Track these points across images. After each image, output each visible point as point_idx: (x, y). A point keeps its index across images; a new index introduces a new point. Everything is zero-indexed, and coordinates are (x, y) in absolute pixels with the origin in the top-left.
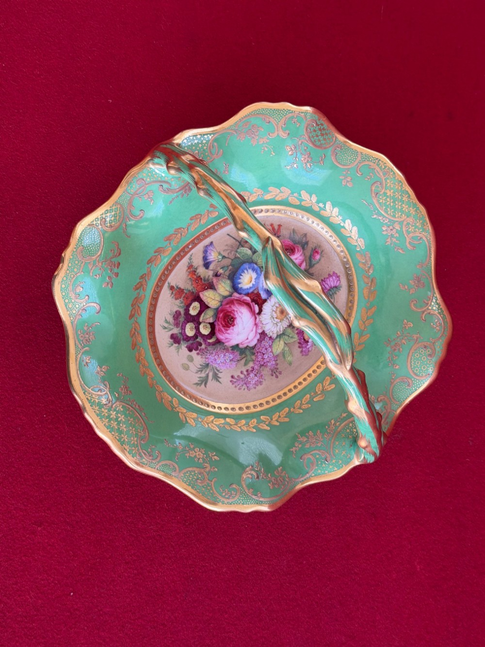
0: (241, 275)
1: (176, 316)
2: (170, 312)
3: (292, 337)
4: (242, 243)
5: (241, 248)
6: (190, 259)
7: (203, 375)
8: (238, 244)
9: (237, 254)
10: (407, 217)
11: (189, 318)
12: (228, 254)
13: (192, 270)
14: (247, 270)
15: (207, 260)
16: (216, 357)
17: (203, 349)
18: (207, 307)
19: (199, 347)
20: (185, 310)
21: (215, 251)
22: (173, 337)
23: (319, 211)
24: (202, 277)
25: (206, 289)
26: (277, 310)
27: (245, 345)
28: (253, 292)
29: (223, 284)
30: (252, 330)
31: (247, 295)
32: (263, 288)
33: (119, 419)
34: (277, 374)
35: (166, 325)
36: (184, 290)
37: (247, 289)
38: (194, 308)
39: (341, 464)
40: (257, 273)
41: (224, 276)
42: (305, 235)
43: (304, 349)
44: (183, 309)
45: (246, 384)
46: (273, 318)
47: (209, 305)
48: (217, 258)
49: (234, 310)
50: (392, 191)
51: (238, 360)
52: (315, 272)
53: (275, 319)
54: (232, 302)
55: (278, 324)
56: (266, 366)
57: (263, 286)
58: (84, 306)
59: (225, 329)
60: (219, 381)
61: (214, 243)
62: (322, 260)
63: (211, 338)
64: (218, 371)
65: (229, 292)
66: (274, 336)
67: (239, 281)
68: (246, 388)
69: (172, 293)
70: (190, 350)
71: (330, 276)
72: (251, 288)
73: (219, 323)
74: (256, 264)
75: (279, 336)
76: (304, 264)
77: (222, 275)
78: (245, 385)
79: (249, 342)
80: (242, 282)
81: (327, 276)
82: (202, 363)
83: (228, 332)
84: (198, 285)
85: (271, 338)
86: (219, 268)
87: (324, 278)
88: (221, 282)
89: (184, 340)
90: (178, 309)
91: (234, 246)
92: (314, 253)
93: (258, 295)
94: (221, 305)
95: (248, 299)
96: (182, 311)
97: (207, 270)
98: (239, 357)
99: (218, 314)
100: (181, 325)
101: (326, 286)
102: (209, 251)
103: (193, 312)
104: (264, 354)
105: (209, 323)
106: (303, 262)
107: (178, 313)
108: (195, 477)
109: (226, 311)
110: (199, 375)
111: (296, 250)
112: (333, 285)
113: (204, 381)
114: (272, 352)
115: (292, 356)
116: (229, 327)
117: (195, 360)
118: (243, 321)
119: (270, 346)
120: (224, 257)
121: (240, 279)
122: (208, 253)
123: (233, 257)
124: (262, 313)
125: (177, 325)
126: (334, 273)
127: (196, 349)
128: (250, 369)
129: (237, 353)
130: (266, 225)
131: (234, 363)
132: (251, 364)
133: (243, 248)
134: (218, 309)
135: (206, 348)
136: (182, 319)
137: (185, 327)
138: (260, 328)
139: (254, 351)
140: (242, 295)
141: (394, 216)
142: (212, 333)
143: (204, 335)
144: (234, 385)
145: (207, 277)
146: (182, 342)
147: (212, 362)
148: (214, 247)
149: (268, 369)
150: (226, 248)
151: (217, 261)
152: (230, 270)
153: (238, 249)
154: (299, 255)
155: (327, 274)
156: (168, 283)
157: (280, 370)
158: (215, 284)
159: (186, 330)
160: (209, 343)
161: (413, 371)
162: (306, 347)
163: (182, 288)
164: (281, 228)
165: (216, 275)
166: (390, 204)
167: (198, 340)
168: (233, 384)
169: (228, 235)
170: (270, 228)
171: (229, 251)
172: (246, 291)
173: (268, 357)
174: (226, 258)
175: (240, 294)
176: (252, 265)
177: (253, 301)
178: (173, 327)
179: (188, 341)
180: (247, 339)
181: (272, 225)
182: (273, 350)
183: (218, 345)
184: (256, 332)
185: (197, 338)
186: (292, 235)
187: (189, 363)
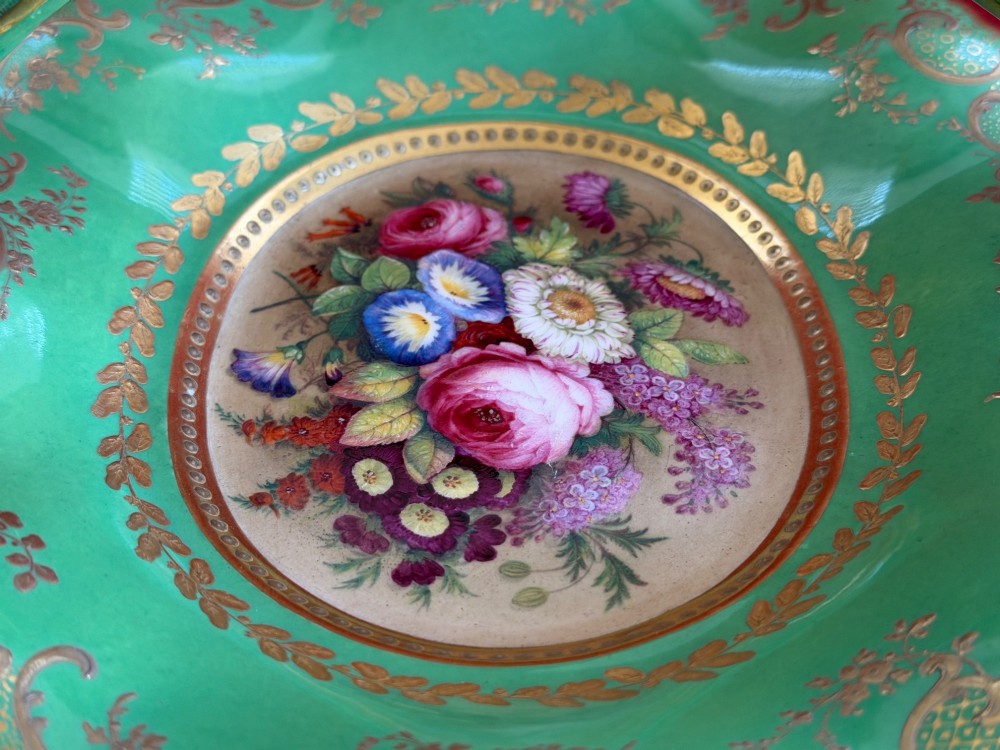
0: (389, 332)
1: (348, 532)
2: (323, 543)
3: (666, 320)
4: (306, 294)
5: (318, 300)
6: (226, 417)
7: (598, 567)
8: (300, 302)
9: (324, 315)
11: (389, 504)
12: (302, 332)
13: (258, 429)
14: (388, 315)
15: (269, 382)
16: (568, 503)
17: (515, 522)
18: (401, 444)
19: (501, 528)
20: (353, 501)
21: (265, 355)
22: (401, 577)
23: (387, 118)
24: (301, 415)
25: (345, 423)
26: (558, 312)
27: (596, 422)
28: (459, 334)
29: (371, 380)
30: (566, 387)
31: (453, 346)
32: (469, 309)
34: (749, 400)
35: (352, 574)
36: (291, 476)
37: (437, 339)
38: (369, 476)
40: (417, 300)
41: (352, 367)
43: (725, 315)
44: (346, 505)
45: (717, 482)
46: (574, 329)
47: (398, 438)
48: (289, 361)
49: (468, 395)
51: (628, 459)
53: (579, 327)
54: (439, 388)
55: (601, 328)
56: (702, 410)
57: (464, 306)
59: (503, 441)
60: (654, 541)
61: (241, 347)
63: (498, 487)
64: (617, 522)
65: (408, 378)
66: (628, 351)
67: (397, 344)
68: (732, 488)
69: (273, 507)
70: (487, 555)
71: (568, 186)
72: (441, 331)
73: (473, 443)
74: (390, 290)
75: (638, 342)
76: (489, 211)
77: (344, 371)
78: (722, 488)
79: (595, 409)
80: (407, 340)
81: (566, 190)
82: (556, 550)
83: (518, 436)
84: (316, 436)
85: (624, 360)
86: (318, 369)
87: (566, 197)
88: (358, 382)
89: (440, 553)
90: (332, 518)
91: (295, 313)
92: (480, 186)
93: (478, 326)
94: (425, 413)
95: (466, 351)
96: (350, 511)
97: (296, 397)
98: (618, 452)
99: (441, 432)
100: (387, 537)
101: (587, 202)
102: (252, 369)
103: (379, 485)
104: (661, 397)
105: (449, 466)
106: (481, 211)
107: (343, 524)
108: (960, 722)
109: (452, 413)
110: (588, 580)
111: (439, 209)
112: (599, 192)
113: (620, 578)
114: (669, 379)
115: (724, 345)
116: (507, 428)
117: (528, 561)
118: (518, 393)
119: (651, 372)
120: (300, 346)
121: (394, 339)
122: (254, 373)
123: (322, 327)
124: (536, 343)
125: (377, 546)
126: (568, 177)
127: (500, 538)
128: (681, 447)
129: (603, 450)
130: (313, 232)
131: (629, 472)
133: (323, 296)
134: (426, 426)
135: (517, 513)
136: (372, 524)
137: (404, 528)
138: (573, 368)
139: (632, 412)
140: (443, 358)
142: (488, 476)
143: (474, 496)
144: (700, 511)
145: (314, 405)
146: (441, 564)
147: (575, 521)
148: (254, 354)
149: (716, 411)
150: (283, 330)
151: (295, 363)
152: (350, 349)
153: (311, 307)
154: (456, 209)
155: (558, 187)
156: (236, 499)
157: (742, 390)
158: (351, 397)
159: (416, 530)
160: (507, 497)
162: (721, 308)
163: (283, 474)
164: (354, 209)
167: (473, 519)
168: (693, 512)
169: (255, 311)
170: (328, 229)
171: (298, 328)
172: (443, 344)
173: (678, 393)
174: (308, 341)
175: (436, 359)
176: (384, 299)
177: (482, 344)
178: (374, 560)
179: (454, 544)
180: (581, 408)
181: (326, 222)
182: (669, 373)
183: (534, 480)
184: (579, 381)
185: (466, 519)
186: (391, 200)
187: (527, 583)
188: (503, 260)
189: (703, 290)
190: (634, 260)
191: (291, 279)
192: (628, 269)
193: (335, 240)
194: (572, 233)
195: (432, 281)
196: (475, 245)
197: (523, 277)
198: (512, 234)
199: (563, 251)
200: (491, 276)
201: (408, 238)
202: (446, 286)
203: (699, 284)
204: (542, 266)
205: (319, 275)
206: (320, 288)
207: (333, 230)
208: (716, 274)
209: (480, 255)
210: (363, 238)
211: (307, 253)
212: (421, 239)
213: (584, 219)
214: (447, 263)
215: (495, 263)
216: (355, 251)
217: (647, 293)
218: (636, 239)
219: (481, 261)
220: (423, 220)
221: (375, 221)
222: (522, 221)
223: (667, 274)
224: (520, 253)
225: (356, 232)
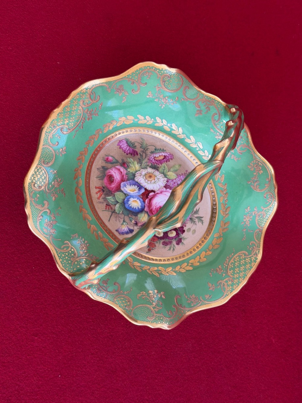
0: (133, 208)
1: (165, 244)
2: (164, 248)
3: (164, 167)
4: (113, 211)
5: (116, 211)
7: (197, 220)
8: (114, 214)
9: (120, 213)
10: (80, 105)
11: (166, 236)
12: (121, 219)
14: (129, 205)
15: (128, 231)
17: (182, 223)
20: (161, 239)
21: (121, 227)
22: (178, 244)
26: (150, 180)
28: (142, 198)
29: (141, 219)
30: (165, 194)
31: (144, 202)
32: (138, 192)
33: (238, 272)
34: (187, 173)
35: (172, 249)
36: (149, 243)
37: (141, 202)
38: (159, 234)
40: (130, 198)
41: (136, 218)
42: (98, 169)
43: (170, 158)
44: (160, 240)
46: (155, 182)
48: (126, 225)
49: (155, 209)
50: (65, 119)
52: (120, 158)
53: (155, 180)
54: (151, 211)
55: (158, 178)
57: (137, 192)
60: (199, 210)
61: (116, 229)
62: (111, 154)
65: (145, 213)
66: (166, 179)
67: (137, 209)
69: (152, 249)
70: (184, 231)
71: (120, 148)
72: (140, 200)
74: (124, 200)
75: (165, 176)
76: (117, 167)
77: (136, 221)
80: (137, 207)
81: (121, 149)
82: (190, 223)
85: (167, 181)
86: (132, 223)
87: (123, 151)
88: (140, 221)
89: (178, 236)
90: (161, 244)
91: (115, 216)
92: (108, 161)
93: (143, 194)
95: (147, 201)
96: (162, 241)
97: (134, 230)
100: (170, 240)
101: (127, 149)
102: (122, 231)
103: (161, 234)
104: (178, 184)
106: (116, 168)
107: (163, 243)
108: (261, 219)
110: (197, 223)
111: (109, 174)
112: (126, 145)
113: (200, 219)
114: (175, 179)
115: (175, 165)
117: (189, 227)
118: (161, 202)
119: (172, 180)
120: (124, 221)
121: (135, 208)
122: (123, 232)
123: (122, 216)
124: (153, 190)
125: (171, 243)
126: (118, 145)
127: (183, 228)
130: (98, 197)
133: (116, 210)
136: (167, 240)
137: (171, 237)
138: (163, 190)
140: (145, 205)
141: (81, 115)
146: (180, 237)
147: (188, 216)
148: (119, 228)
150: (118, 221)
151: (127, 225)
152: (132, 216)
153: (117, 213)
154: (112, 171)
156: (147, 253)
157: (185, 172)
158: (142, 224)
159: (173, 236)
161: (179, 87)
162: (168, 157)
164: (97, 186)
165: (136, 224)
166: (74, 119)
167: (177, 228)
169: (109, 221)
170: (99, 194)
171: (120, 219)
172: (143, 203)
173: (179, 181)
174: (124, 219)
175: (145, 206)
176: (125, 202)
177: (147, 197)
178: (172, 245)
179: (179, 233)
181: (97, 193)
182: (175, 178)
184: (166, 191)
186: (100, 178)
187: (192, 230)
188: (132, 177)
189: (162, 155)
190: (148, 157)
191: (106, 210)
192: (149, 161)
193: (103, 196)
194: (134, 160)
195: (128, 192)
196: (124, 177)
197: (138, 178)
198: (127, 170)
199: (137, 166)
200: (134, 183)
201: (113, 185)
202: (131, 191)
203: (161, 154)
204: (138, 172)
205: (110, 206)
206: (114, 208)
207: (100, 194)
208: (160, 149)
209: (127, 179)
210: (107, 191)
211: (103, 203)
212: (116, 184)
213: (132, 154)
214: (125, 186)
215: (131, 179)
216: (109, 196)
217: (156, 164)
218: (143, 152)
219: (129, 180)
220: (111, 178)
221: (104, 186)
222: (124, 164)
223: (155, 156)
224: (132, 173)
225: (104, 191)
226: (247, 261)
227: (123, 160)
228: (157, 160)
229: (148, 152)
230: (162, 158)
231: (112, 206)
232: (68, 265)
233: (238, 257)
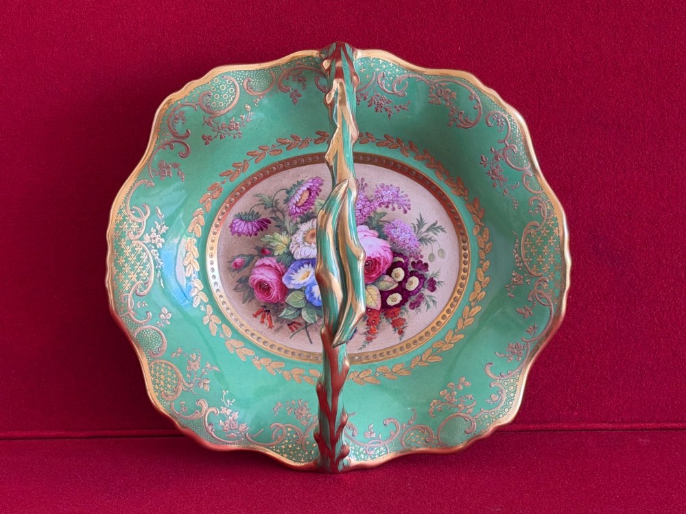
1: (415, 305)
2: (419, 312)
3: (321, 205)
4: (304, 325)
5: (309, 322)
6: (364, 346)
7: (431, 234)
8: (308, 328)
9: (316, 319)
10: (132, 241)
11: (406, 295)
13: (370, 336)
16: (407, 241)
17: (414, 257)
18: (381, 292)
19: (416, 261)
20: (404, 305)
22: (433, 289)
23: (208, 303)
24: (366, 323)
27: (372, 231)
34: (360, 182)
35: (431, 303)
36: (391, 324)
38: (394, 301)
39: (373, 62)
40: (311, 288)
42: (235, 289)
43: (318, 185)
45: (397, 197)
47: (378, 292)
50: (130, 276)
51: (389, 222)
52: (252, 248)
56: (366, 197)
58: (500, 380)
59: (380, 260)
60: (421, 218)
62: (236, 254)
63: (400, 262)
64: (415, 227)
68: (400, 192)
69: (404, 328)
70: (426, 265)
71: (239, 234)
73: (381, 269)
74: (306, 298)
76: (257, 264)
78: (400, 195)
79: (366, 231)
81: (242, 235)
82: (425, 246)
83: (378, 256)
84: (375, 318)
87: (247, 235)
89: (425, 279)
90: (410, 310)
91: (313, 329)
92: (240, 267)
94: (367, 284)
96: (407, 305)
98: (385, 225)
99: (376, 279)
100: (418, 294)
101: (250, 228)
103: (398, 298)
104: (360, 210)
105: (390, 276)
106: (258, 267)
107: (412, 307)
109: (367, 276)
110: (435, 237)
111: (255, 282)
112: (243, 223)
113: (434, 227)
116: (374, 259)
117: (429, 254)
125: (421, 297)
126: (233, 234)
127: (420, 262)
128: (383, 206)
129: (385, 230)
130: (268, 326)
131: (394, 223)
132: (379, 210)
133: (307, 320)
134: (373, 284)
135: (411, 257)
136: (413, 299)
137: (415, 289)
139: (367, 220)
141: (144, 251)
142: (395, 265)
143: (403, 269)
144: (409, 203)
146: (429, 278)
147: (414, 240)
149: (366, 193)
153: (312, 324)
154: (256, 276)
155: (240, 238)
156: (401, 339)
159: (416, 286)
160: (404, 259)
161: (236, 91)
162: (314, 186)
163: (391, 326)
164: (255, 312)
166: (140, 265)
167: (412, 269)
168: (410, 205)
169: (311, 343)
170: (266, 321)
176: (310, 300)
178: (426, 297)
179: (422, 274)
180: (365, 236)
181: (262, 322)
183: (397, 251)
185: (412, 272)
186: (249, 299)
187: (436, 254)
188: (288, 259)
189: (304, 191)
190: (287, 213)
191: (294, 332)
192: (292, 216)
193: (273, 318)
194: (272, 234)
195: (301, 283)
196: (279, 269)
197: (298, 252)
198: (273, 256)
199: (283, 238)
200: (298, 263)
201: (275, 293)
202: (303, 279)
203: (300, 192)
204: (291, 246)
205: (294, 322)
206: (302, 321)
207: (267, 319)
208: (294, 185)
209: (285, 267)
210: (273, 308)
211: (281, 327)
212: (275, 288)
213: (262, 229)
214: (290, 279)
215: (290, 262)
216: (281, 311)
217: (306, 210)
218: (274, 211)
219: (289, 267)
220: (263, 287)
221: (263, 305)
222: (264, 252)
223: (295, 202)
224: (284, 253)
225: (269, 311)
226: (545, 235)
227: (257, 248)
228: (302, 206)
229: (281, 205)
230: (306, 195)
231: (296, 321)
232: (300, 455)
233: (528, 240)
